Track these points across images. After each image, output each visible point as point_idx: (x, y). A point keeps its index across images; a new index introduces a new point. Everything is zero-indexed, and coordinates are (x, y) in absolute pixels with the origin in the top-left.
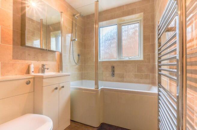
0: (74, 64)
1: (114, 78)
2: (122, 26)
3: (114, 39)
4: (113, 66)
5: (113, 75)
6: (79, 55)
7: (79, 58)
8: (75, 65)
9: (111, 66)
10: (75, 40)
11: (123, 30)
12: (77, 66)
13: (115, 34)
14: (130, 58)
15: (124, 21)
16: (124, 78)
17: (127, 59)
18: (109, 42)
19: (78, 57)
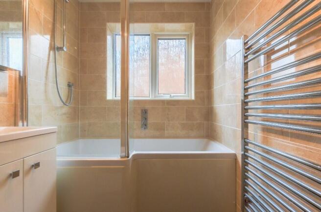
0: (59, 104)
1: (147, 131)
2: (159, 39)
3: (145, 60)
4: (145, 110)
5: (145, 125)
6: (69, 86)
7: (70, 92)
8: (61, 107)
9: (142, 110)
10: (60, 49)
11: (160, 47)
12: (65, 109)
13: (146, 52)
14: (172, 95)
15: (163, 30)
16: (164, 130)
17: (167, 97)
18: (135, 64)
19: (67, 88)
